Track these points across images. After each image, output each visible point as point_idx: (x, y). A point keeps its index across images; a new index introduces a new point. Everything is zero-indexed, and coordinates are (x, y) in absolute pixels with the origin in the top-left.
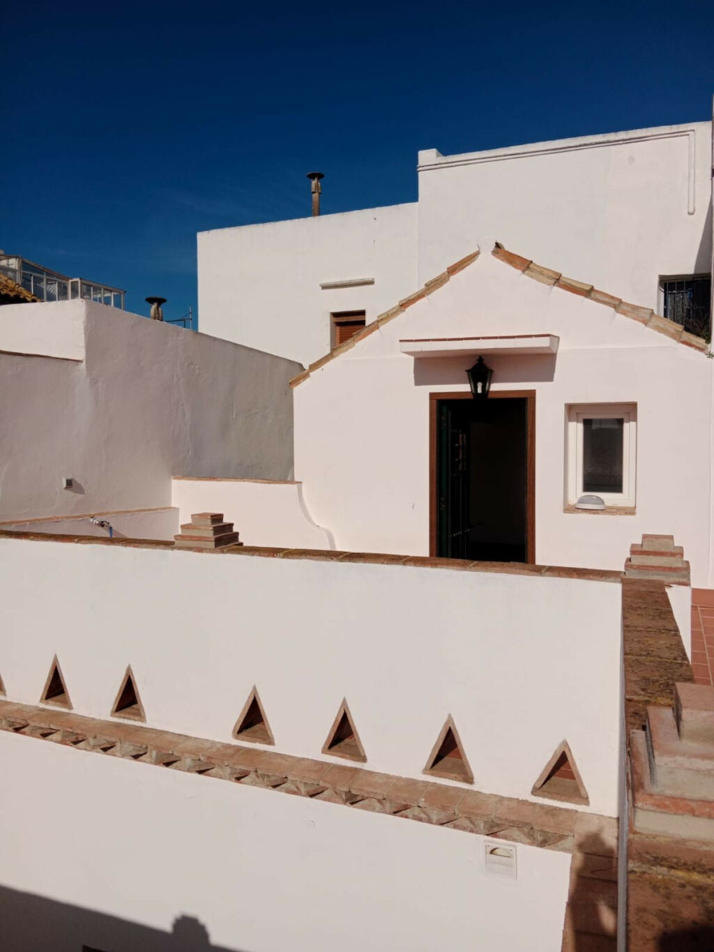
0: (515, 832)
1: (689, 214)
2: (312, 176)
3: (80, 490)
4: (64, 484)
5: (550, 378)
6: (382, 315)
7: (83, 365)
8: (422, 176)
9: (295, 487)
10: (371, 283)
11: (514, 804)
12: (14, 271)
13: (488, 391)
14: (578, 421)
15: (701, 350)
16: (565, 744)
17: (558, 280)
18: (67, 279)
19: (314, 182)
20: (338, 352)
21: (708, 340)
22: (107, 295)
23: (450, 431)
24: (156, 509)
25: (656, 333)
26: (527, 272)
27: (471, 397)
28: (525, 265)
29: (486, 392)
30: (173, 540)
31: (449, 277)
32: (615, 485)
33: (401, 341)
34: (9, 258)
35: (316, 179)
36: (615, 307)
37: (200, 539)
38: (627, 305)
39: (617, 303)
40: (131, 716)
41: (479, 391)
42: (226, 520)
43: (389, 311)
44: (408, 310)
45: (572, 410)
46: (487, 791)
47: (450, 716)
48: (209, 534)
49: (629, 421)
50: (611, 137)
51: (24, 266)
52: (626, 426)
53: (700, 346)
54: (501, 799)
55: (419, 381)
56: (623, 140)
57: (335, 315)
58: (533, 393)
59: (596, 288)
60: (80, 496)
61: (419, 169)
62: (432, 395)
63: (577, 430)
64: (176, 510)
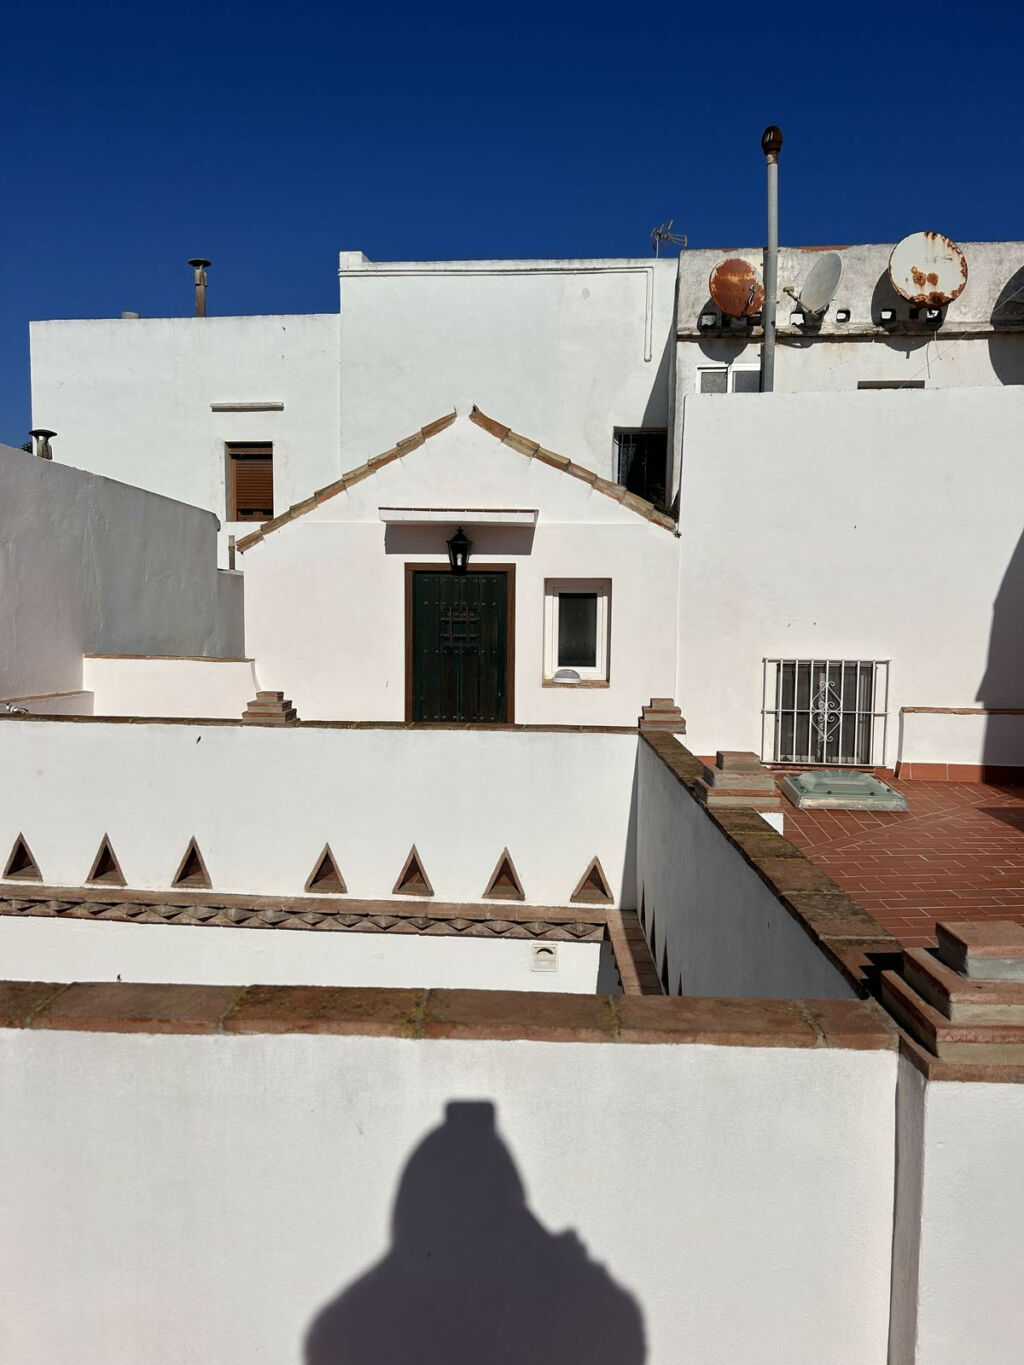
0: (559, 931)
1: (646, 360)
2: (196, 264)
5: (528, 551)
6: (348, 474)
8: (345, 283)
9: (247, 665)
10: (280, 408)
11: (558, 910)
13: (468, 563)
14: (554, 594)
15: (670, 529)
16: (596, 859)
17: (536, 451)
19: (198, 271)
20: (297, 513)
21: (676, 519)
24: (68, 694)
25: (629, 511)
26: (505, 440)
27: (450, 569)
28: (502, 432)
29: (464, 564)
30: (241, 717)
31: (424, 439)
32: (588, 660)
33: (380, 508)
35: (201, 267)
36: (591, 483)
37: (271, 715)
38: (603, 481)
39: (593, 478)
40: (195, 885)
41: (459, 563)
42: (286, 698)
43: (356, 470)
44: (379, 471)
45: (551, 586)
46: (535, 905)
47: (506, 849)
48: (278, 710)
49: (602, 596)
50: (565, 264)
52: (599, 599)
53: (669, 525)
54: (548, 908)
55: (392, 549)
56: (578, 270)
57: (230, 445)
58: (513, 566)
59: (573, 462)
61: (341, 274)
62: (408, 566)
63: (553, 603)
64: (90, 694)
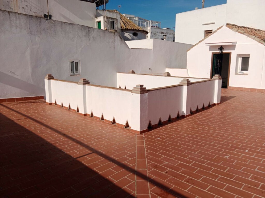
3: (151, 70)
4: (149, 69)
5: (234, 50)
7: (152, 50)
9: (186, 70)
10: (214, 23)
12: (137, 20)
13: (223, 52)
14: (241, 57)
18: (148, 21)
20: (196, 45)
22: (157, 23)
23: (216, 59)
25: (255, 41)
26: (232, 29)
27: (219, 53)
29: (222, 52)
31: (217, 31)
32: (247, 70)
34: (136, 17)
36: (248, 36)
42: (169, 73)
44: (209, 37)
45: (239, 56)
48: (167, 75)
51: (139, 19)
55: (210, 50)
57: (206, 31)
58: (231, 53)
60: (151, 71)
62: (212, 53)
63: (240, 59)
